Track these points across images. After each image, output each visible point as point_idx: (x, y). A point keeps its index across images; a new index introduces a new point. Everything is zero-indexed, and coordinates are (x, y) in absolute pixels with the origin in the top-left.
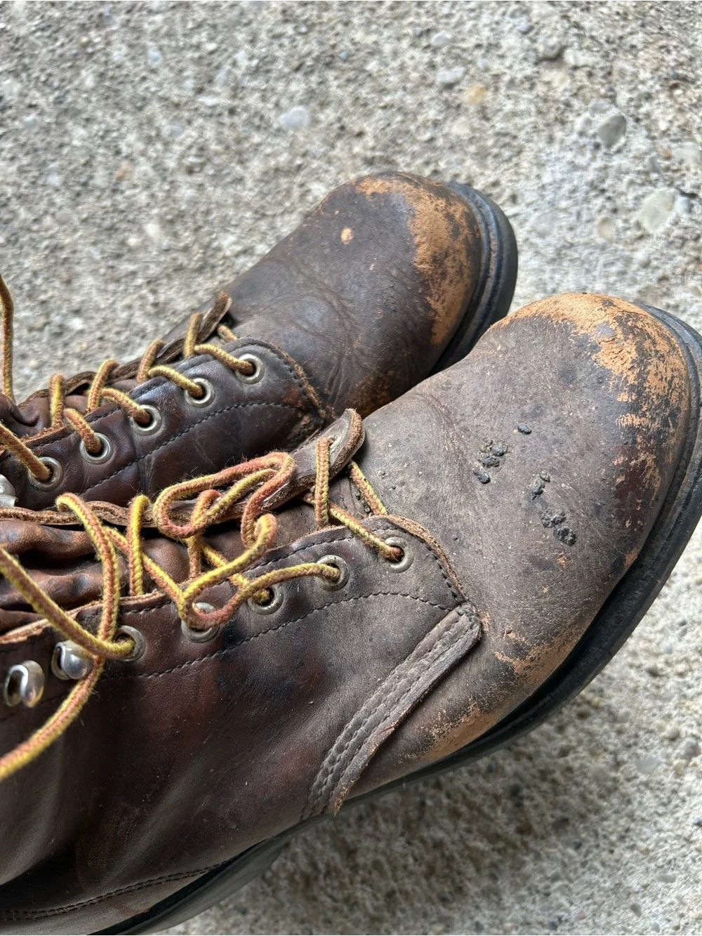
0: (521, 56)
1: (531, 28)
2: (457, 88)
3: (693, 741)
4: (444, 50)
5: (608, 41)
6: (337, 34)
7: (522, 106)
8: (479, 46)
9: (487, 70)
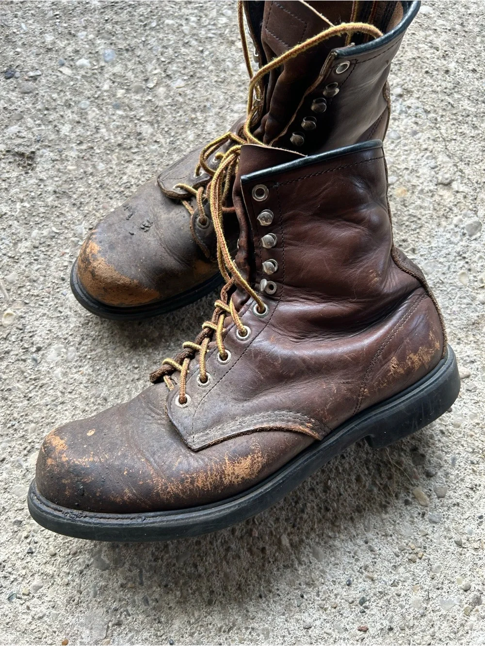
0: (429, 179)
1: (436, 167)
2: (391, 187)
3: (478, 594)
5: (477, 182)
7: (426, 204)
8: (407, 169)
9: (409, 181)
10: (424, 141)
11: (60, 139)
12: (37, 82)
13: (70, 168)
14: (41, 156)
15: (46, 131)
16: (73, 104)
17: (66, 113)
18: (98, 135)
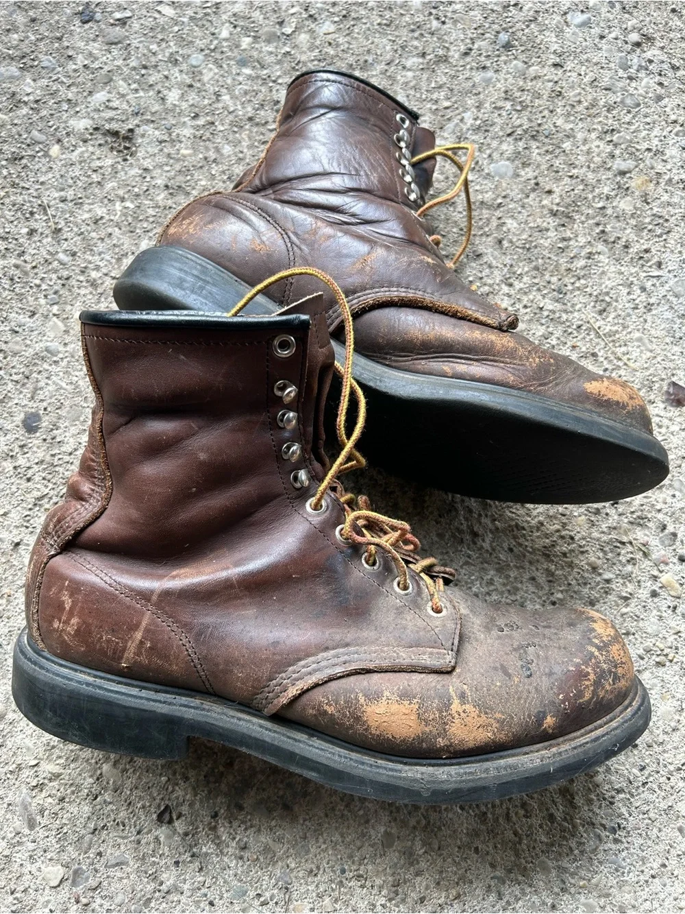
0: (679, 164)
2: (628, 175)
4: (623, 146)
6: (544, 117)
7: (676, 200)
8: (649, 150)
9: (652, 168)
10: (673, 109)
11: (167, 111)
12: (127, 27)
13: (183, 152)
14: (143, 136)
15: (147, 98)
16: (181, 59)
17: (172, 72)
18: (220, 105)
